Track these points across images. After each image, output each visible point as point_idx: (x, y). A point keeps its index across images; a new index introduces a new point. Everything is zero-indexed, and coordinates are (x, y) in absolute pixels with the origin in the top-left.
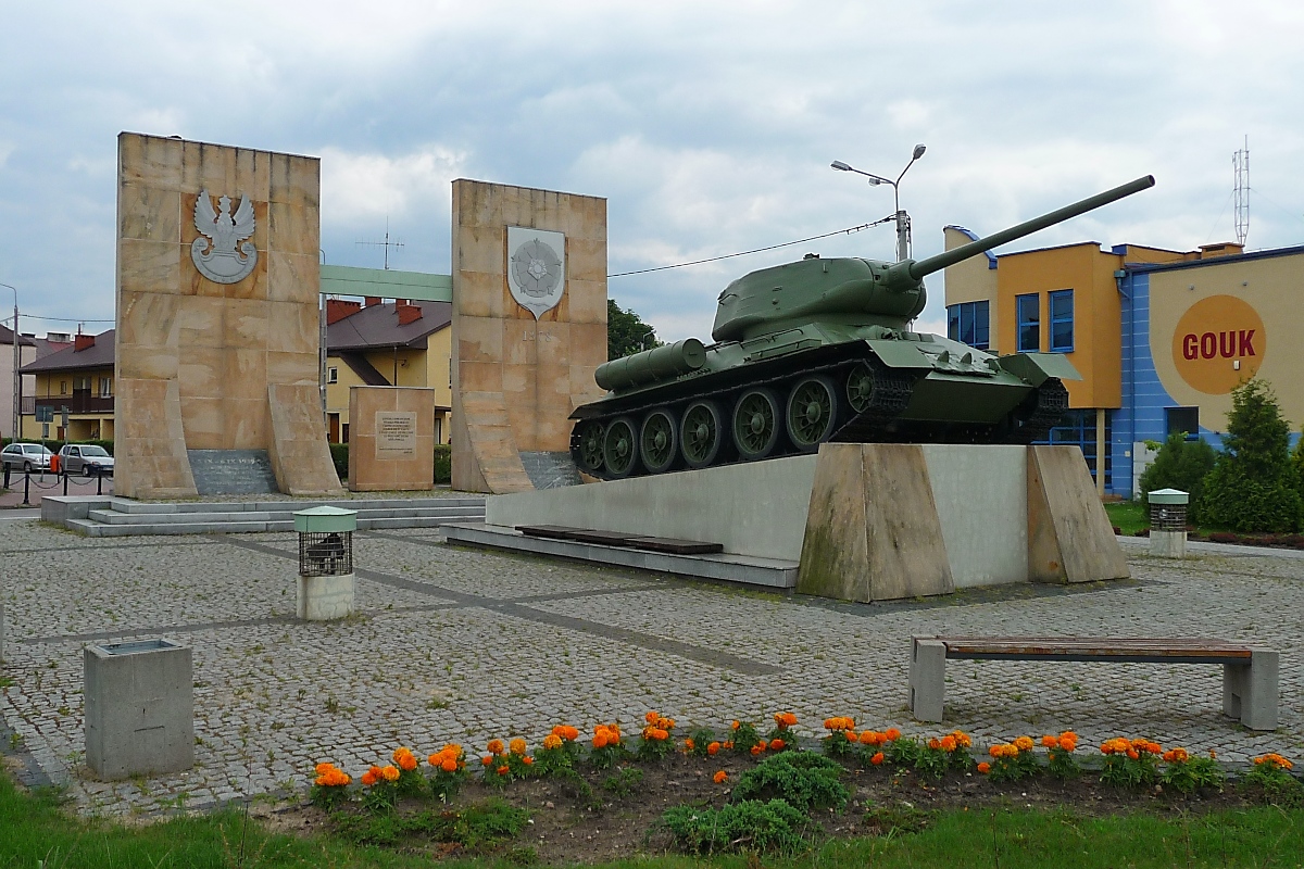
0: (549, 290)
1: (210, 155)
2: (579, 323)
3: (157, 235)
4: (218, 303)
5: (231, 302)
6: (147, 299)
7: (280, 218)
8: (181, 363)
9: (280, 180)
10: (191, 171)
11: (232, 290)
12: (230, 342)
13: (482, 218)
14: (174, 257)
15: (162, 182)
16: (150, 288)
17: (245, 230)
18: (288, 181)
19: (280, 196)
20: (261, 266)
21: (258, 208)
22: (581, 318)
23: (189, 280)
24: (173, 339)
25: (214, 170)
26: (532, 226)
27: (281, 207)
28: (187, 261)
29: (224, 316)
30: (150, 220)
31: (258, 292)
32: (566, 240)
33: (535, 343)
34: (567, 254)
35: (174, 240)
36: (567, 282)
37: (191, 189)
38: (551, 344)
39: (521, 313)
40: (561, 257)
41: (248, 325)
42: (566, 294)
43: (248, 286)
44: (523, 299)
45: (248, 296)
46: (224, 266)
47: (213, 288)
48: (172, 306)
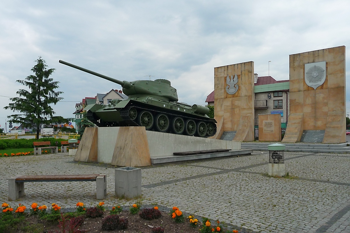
0: (320, 79)
1: (229, 68)
2: (332, 88)
3: (220, 87)
4: (231, 99)
5: (233, 98)
6: (218, 100)
7: (243, 78)
8: (224, 113)
9: (243, 69)
10: (226, 72)
11: (234, 96)
12: (233, 107)
13: (296, 64)
14: (223, 91)
15: (221, 76)
16: (219, 98)
17: (236, 82)
18: (245, 68)
19: (243, 72)
20: (239, 89)
21: (238, 76)
22: (333, 86)
23: (226, 95)
24: (223, 108)
25: (230, 71)
26: (313, 62)
27: (243, 75)
28: (225, 91)
29: (232, 102)
30: (219, 84)
31: (239, 95)
32: (327, 63)
33: (315, 97)
34: (327, 68)
35: (223, 87)
36: (327, 76)
37: (226, 76)
38: (320, 96)
39: (309, 89)
40: (325, 69)
41: (237, 103)
42: (326, 80)
43: (237, 94)
44: (310, 84)
45: (237, 96)
46: (232, 91)
47: (230, 96)
48: (223, 101)
